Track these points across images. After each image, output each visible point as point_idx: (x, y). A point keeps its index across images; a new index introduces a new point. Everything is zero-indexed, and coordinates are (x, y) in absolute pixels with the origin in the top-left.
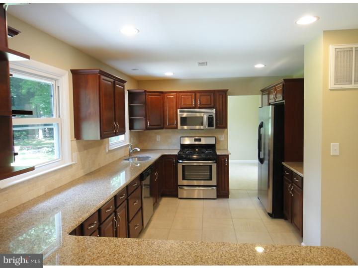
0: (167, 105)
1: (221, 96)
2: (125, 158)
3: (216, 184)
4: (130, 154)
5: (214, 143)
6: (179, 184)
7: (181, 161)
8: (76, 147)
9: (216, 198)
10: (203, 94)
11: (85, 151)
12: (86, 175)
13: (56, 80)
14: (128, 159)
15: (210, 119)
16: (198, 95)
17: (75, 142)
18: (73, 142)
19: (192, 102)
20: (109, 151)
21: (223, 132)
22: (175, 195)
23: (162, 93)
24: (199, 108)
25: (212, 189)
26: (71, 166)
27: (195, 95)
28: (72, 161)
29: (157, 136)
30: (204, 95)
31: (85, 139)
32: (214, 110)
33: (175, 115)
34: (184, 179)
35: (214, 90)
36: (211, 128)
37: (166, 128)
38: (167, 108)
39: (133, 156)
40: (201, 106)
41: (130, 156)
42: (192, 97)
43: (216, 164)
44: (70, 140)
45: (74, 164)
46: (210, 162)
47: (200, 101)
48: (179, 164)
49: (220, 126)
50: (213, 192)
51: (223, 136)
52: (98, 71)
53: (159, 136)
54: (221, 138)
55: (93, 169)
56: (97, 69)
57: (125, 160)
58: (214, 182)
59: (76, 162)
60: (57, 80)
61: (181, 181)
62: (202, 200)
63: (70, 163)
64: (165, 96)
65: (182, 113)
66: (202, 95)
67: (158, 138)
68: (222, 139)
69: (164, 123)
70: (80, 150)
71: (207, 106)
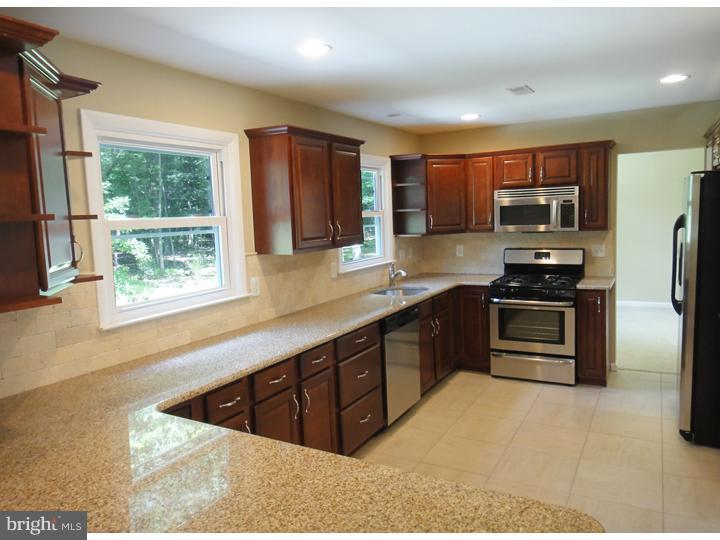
0: (473, 181)
1: (594, 157)
2: (380, 290)
3: (573, 354)
4: (392, 282)
5: (580, 263)
6: (492, 347)
7: (496, 300)
8: (259, 267)
9: (573, 382)
10: (551, 154)
11: (281, 275)
12: (281, 317)
13: (217, 151)
14: (383, 292)
15: (566, 209)
16: (540, 157)
17: (255, 259)
18: (250, 258)
19: (527, 174)
20: (339, 275)
21: (604, 239)
22: (484, 368)
23: (463, 156)
24: (543, 186)
25: (566, 363)
26: (247, 299)
27: (534, 157)
28: (250, 291)
29: (458, 247)
30: (553, 157)
31: (280, 253)
32: (577, 188)
33: (489, 204)
34: (502, 336)
35: (578, 145)
36: (568, 229)
37: (472, 231)
38: (473, 188)
39: (396, 286)
40: (548, 181)
41: (390, 285)
42: (526, 163)
43: (573, 309)
44: (244, 254)
45: (254, 297)
46: (561, 303)
47: (544, 169)
48: (491, 305)
49: (591, 223)
50: (568, 370)
51: (604, 246)
52: (286, 128)
53: (462, 247)
54: (599, 251)
55: (300, 307)
56: (284, 126)
57: (379, 293)
58: (569, 348)
59: (258, 294)
60: (219, 150)
61: (496, 343)
62: (541, 386)
63: (246, 294)
64: (470, 163)
65: (504, 199)
66: (550, 157)
67: (460, 251)
68: (601, 254)
69: (468, 220)
70: (266, 272)
71: (559, 180)
